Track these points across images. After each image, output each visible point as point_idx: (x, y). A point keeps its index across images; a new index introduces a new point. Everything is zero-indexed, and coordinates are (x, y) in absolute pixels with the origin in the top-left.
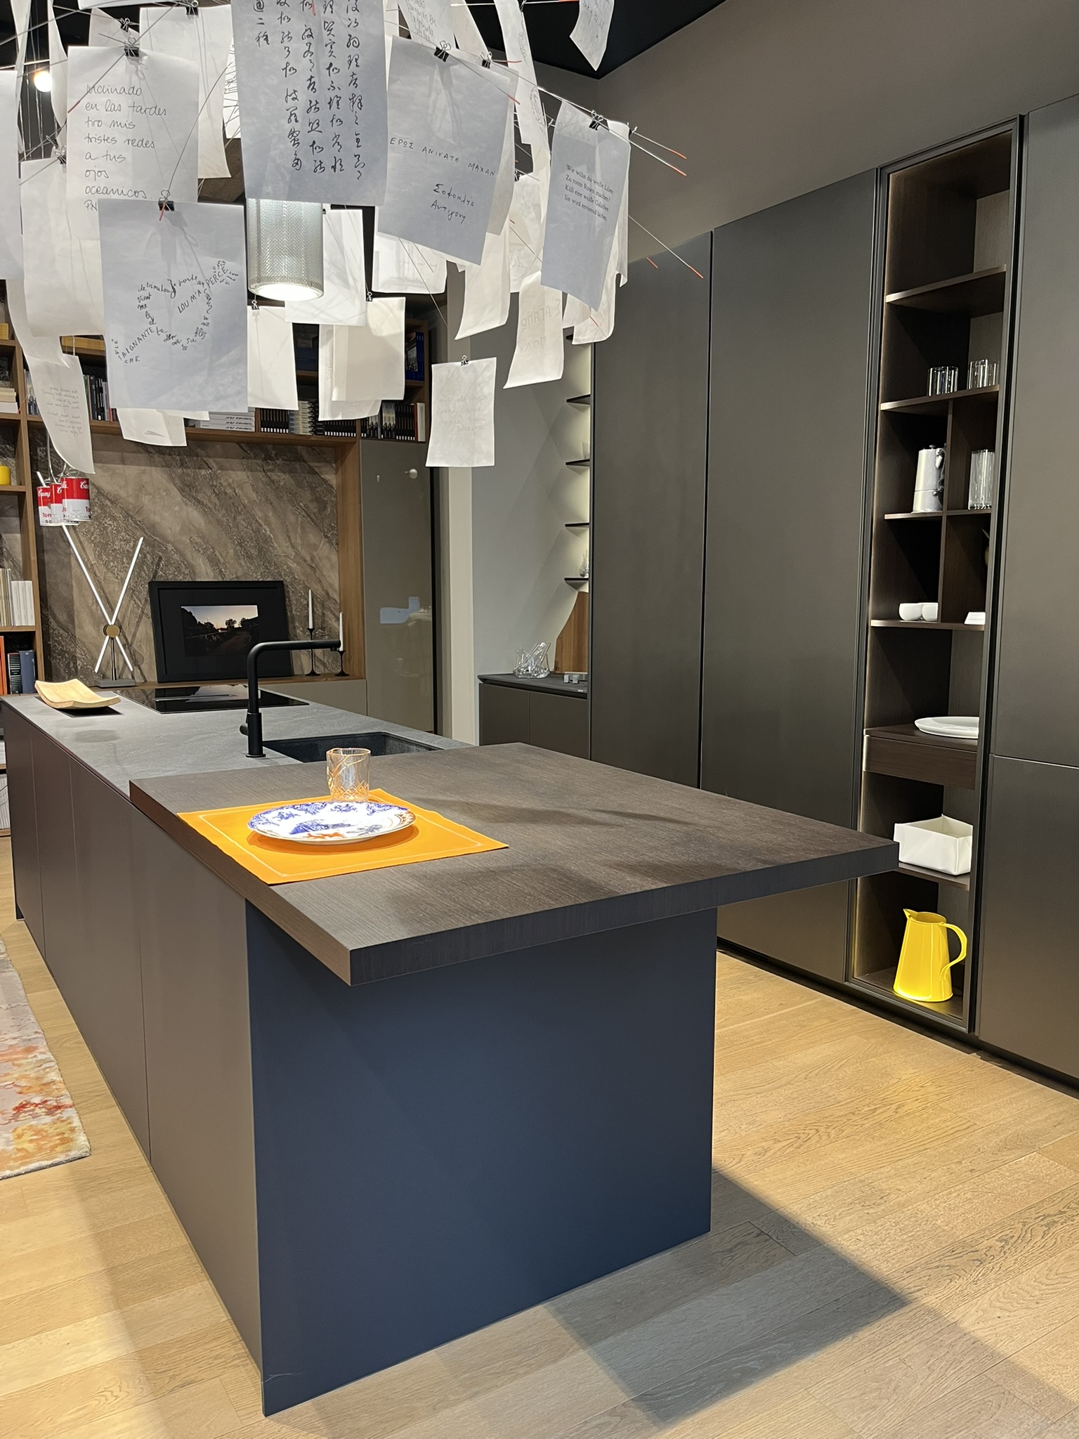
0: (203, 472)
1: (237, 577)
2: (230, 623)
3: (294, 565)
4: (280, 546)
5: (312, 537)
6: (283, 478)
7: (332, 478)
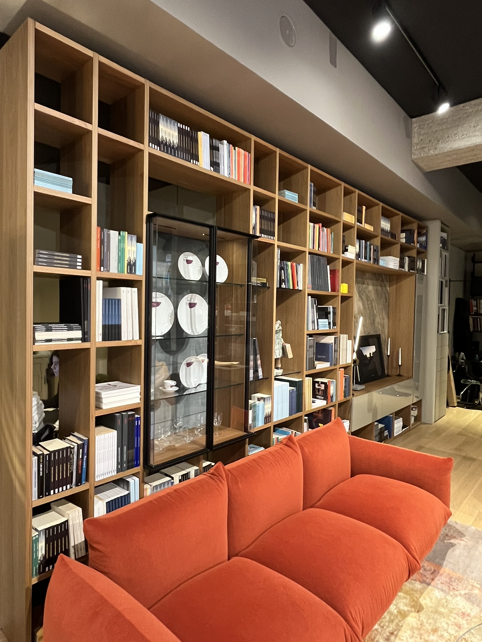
0: (364, 286)
1: (368, 333)
2: (370, 354)
3: (380, 327)
4: (378, 320)
5: (384, 314)
6: (379, 288)
7: (388, 288)
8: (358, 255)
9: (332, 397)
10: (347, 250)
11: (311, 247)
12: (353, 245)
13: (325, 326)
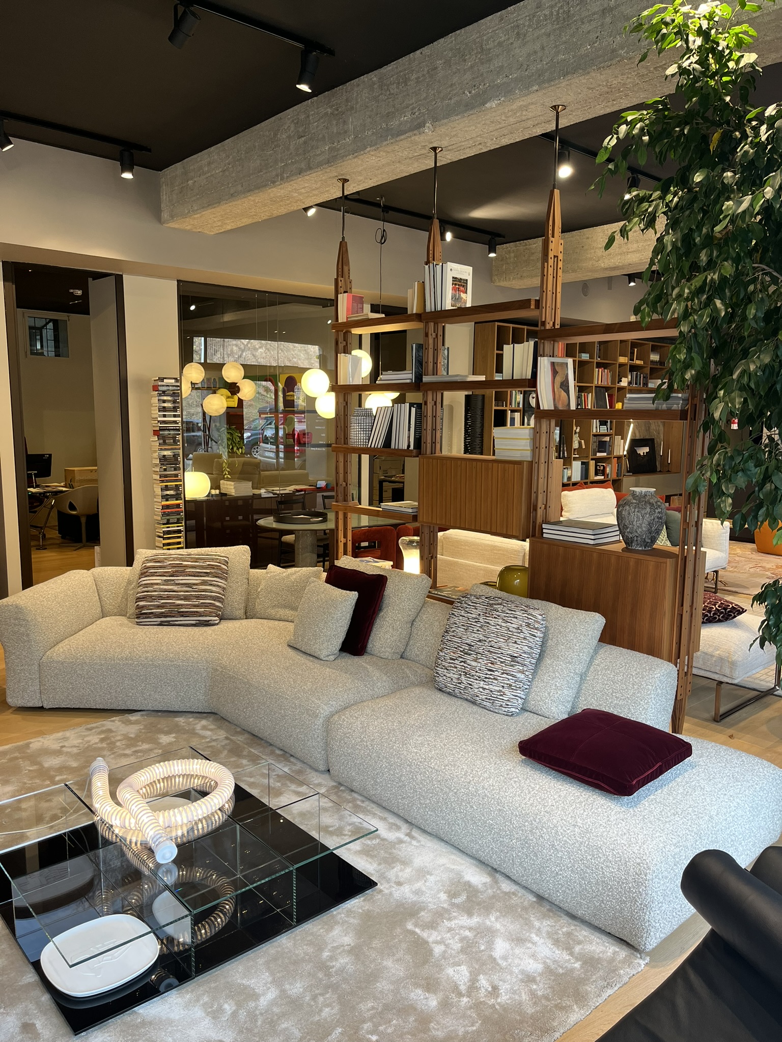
1: (643, 437)
2: (644, 453)
3: (655, 432)
4: (653, 427)
8: (630, 383)
9: (608, 475)
10: (621, 381)
11: (596, 383)
12: (626, 377)
13: (604, 430)
